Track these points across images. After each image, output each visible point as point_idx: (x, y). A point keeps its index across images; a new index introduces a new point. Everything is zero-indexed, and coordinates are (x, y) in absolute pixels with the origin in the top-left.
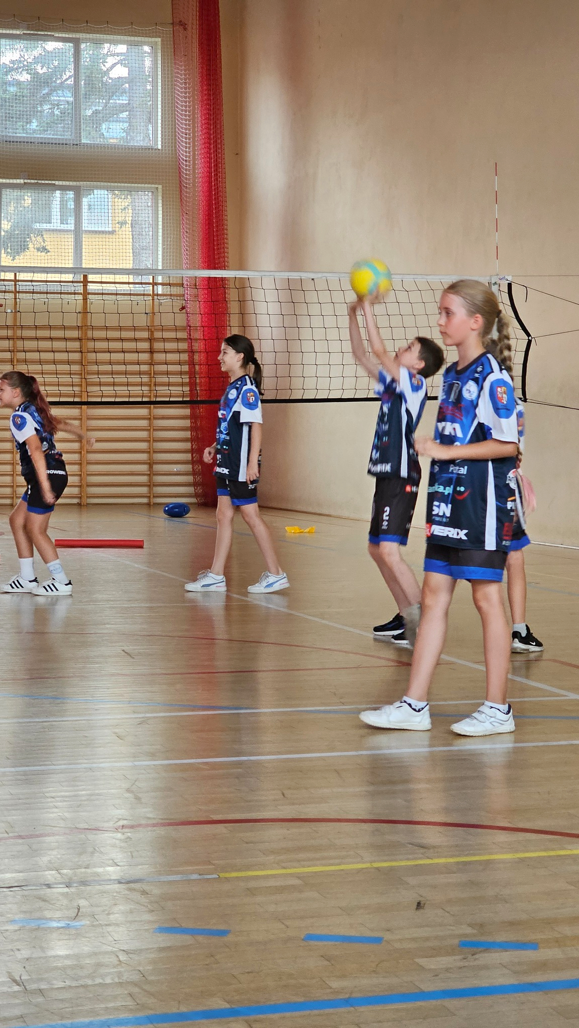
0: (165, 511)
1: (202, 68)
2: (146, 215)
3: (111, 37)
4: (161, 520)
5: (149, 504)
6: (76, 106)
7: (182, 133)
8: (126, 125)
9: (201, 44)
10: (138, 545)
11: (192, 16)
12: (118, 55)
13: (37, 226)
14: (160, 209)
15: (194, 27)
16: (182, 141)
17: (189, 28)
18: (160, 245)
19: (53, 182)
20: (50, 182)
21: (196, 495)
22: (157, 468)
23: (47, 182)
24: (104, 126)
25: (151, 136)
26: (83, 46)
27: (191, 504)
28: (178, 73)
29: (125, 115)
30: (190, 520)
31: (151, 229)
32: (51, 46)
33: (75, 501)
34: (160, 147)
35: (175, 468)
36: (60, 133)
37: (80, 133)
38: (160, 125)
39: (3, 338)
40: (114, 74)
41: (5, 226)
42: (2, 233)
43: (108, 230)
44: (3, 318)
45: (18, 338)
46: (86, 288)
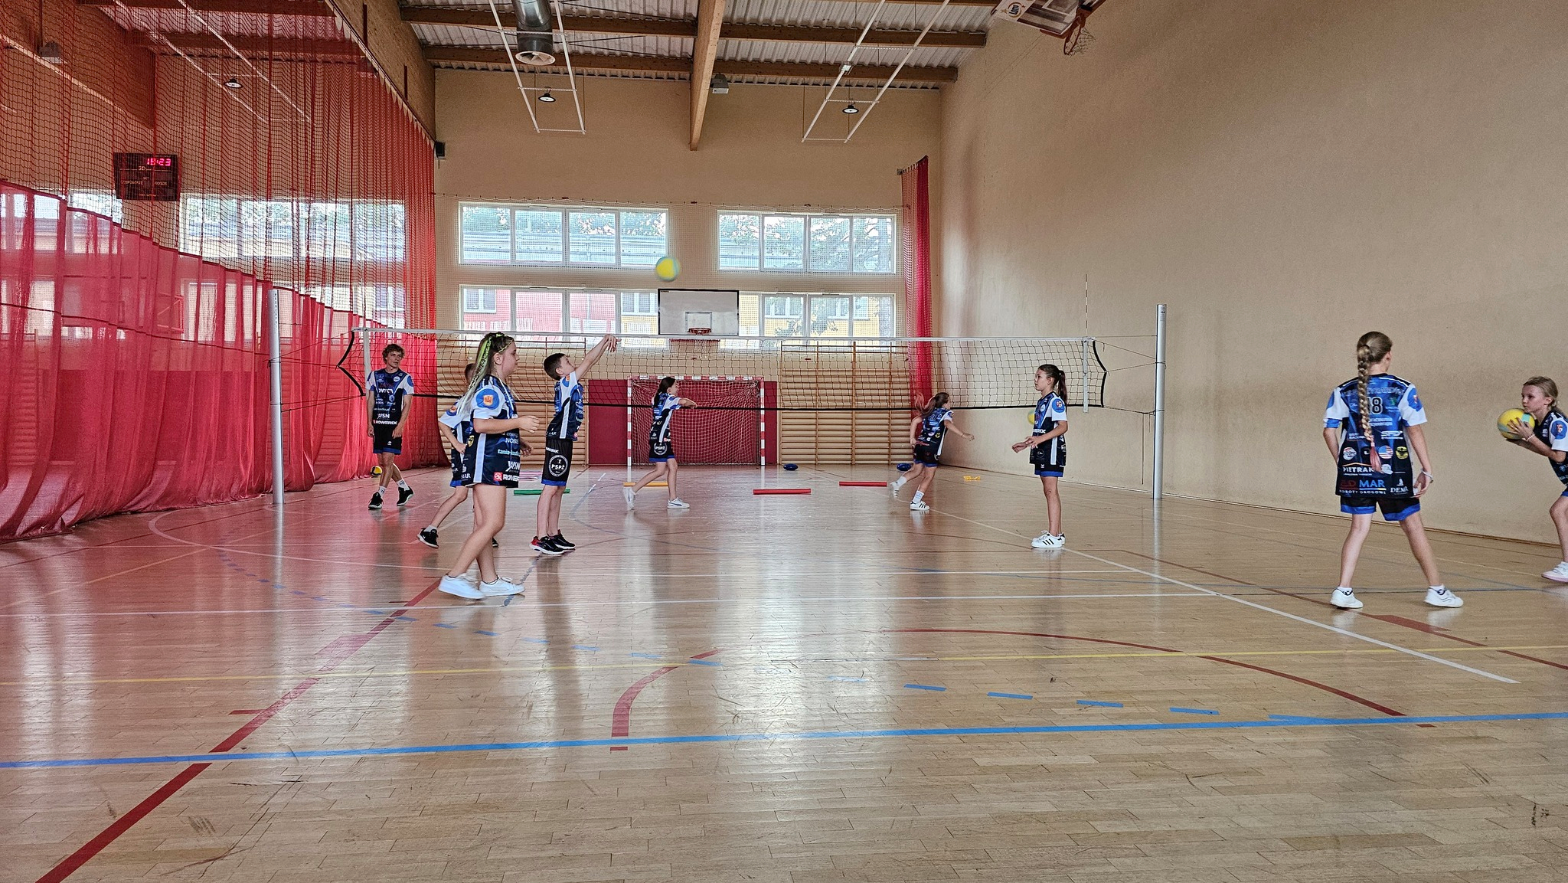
1: (919, 228)
2: (887, 310)
3: (870, 214)
5: (889, 464)
6: (851, 252)
7: (907, 265)
8: (877, 262)
9: (918, 216)
11: (913, 201)
12: (873, 224)
13: (830, 317)
14: (895, 306)
15: (915, 207)
16: (907, 269)
17: (912, 208)
18: (895, 325)
19: (838, 293)
20: (836, 293)
22: (893, 444)
23: (834, 293)
24: (865, 263)
25: (890, 267)
26: (854, 220)
28: (905, 233)
29: (877, 256)
31: (890, 316)
32: (839, 221)
33: (849, 462)
34: (895, 273)
36: (843, 267)
37: (853, 267)
38: (895, 261)
39: (812, 376)
40: (871, 234)
41: (814, 318)
42: (812, 322)
43: (867, 318)
44: (813, 366)
45: (820, 376)
46: (855, 349)
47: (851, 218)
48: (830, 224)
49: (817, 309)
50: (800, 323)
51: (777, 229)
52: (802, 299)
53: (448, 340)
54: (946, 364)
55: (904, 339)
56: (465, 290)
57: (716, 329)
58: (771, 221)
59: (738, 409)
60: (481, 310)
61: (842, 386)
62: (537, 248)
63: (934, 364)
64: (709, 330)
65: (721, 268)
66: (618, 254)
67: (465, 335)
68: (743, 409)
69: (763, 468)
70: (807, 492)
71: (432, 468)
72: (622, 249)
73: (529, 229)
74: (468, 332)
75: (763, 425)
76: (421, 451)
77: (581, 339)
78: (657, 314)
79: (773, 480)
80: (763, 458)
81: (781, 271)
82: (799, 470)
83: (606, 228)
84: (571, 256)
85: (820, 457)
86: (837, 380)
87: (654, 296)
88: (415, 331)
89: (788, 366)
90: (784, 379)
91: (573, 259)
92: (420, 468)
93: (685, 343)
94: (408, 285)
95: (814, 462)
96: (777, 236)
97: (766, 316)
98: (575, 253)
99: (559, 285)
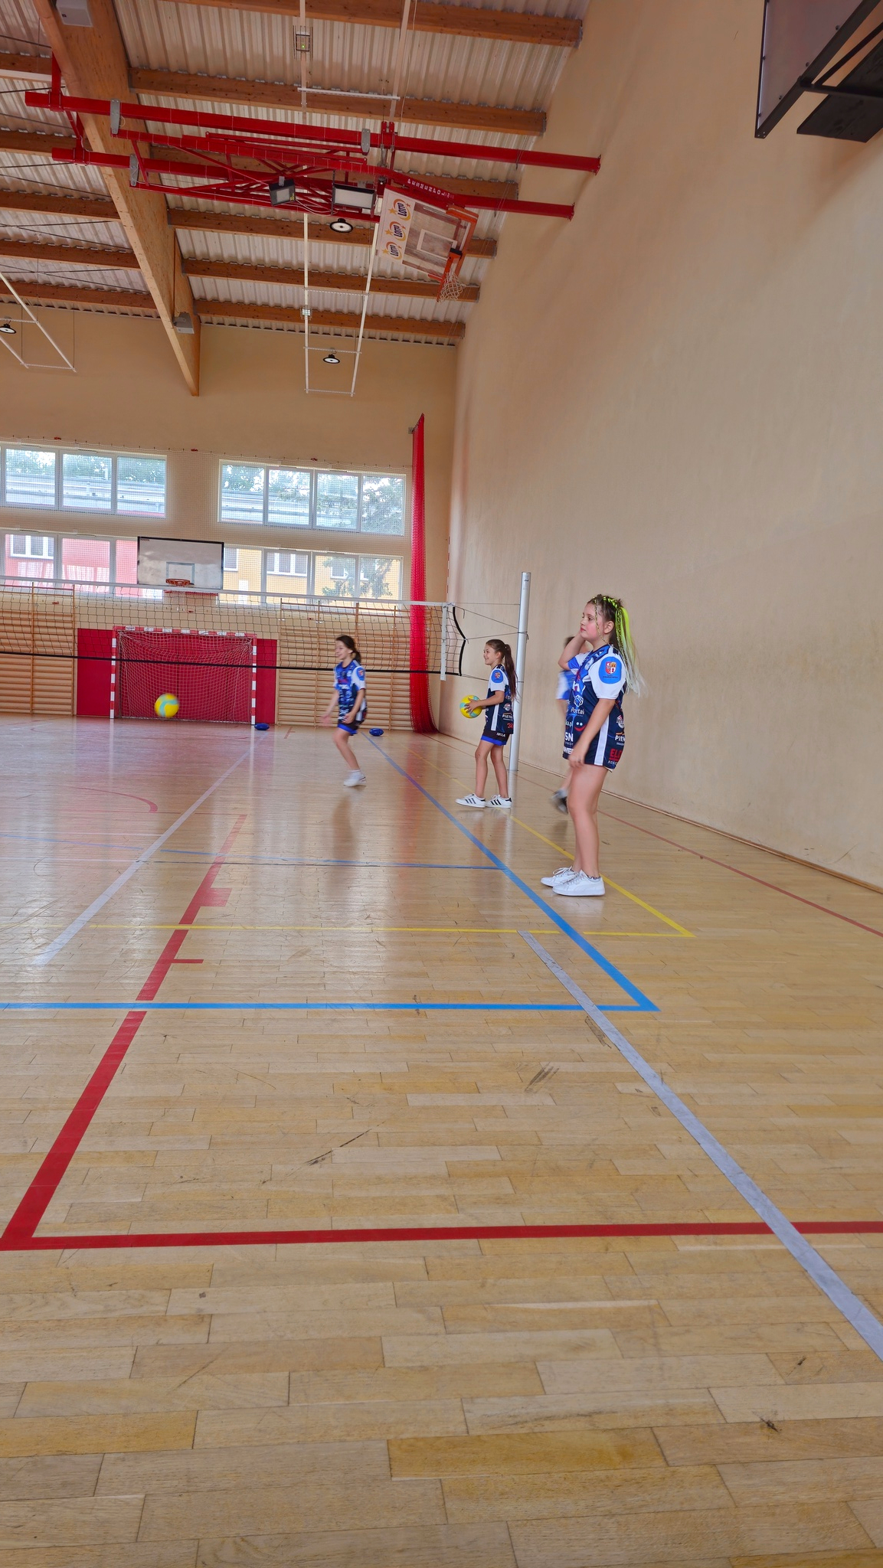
3: (379, 473)
14: (403, 569)
20: (343, 553)
21: (413, 726)
22: (394, 711)
23: (340, 552)
26: (363, 478)
27: (410, 731)
30: (410, 740)
32: (346, 477)
34: (403, 535)
35: (403, 712)
36: (350, 526)
37: (360, 527)
39: (313, 636)
44: (313, 626)
45: (322, 637)
46: (357, 611)
47: (360, 477)
48: (336, 481)
50: (302, 580)
52: (307, 557)
55: (405, 604)
58: (276, 474)
59: (233, 666)
65: (222, 520)
66: (114, 501)
68: (238, 666)
69: (253, 727)
72: (118, 495)
73: (20, 470)
75: (254, 683)
77: (70, 586)
81: (285, 526)
84: (64, 500)
89: (288, 625)
90: (285, 638)
91: (67, 503)
95: (311, 724)
97: (268, 572)
98: (70, 497)
99: (53, 530)
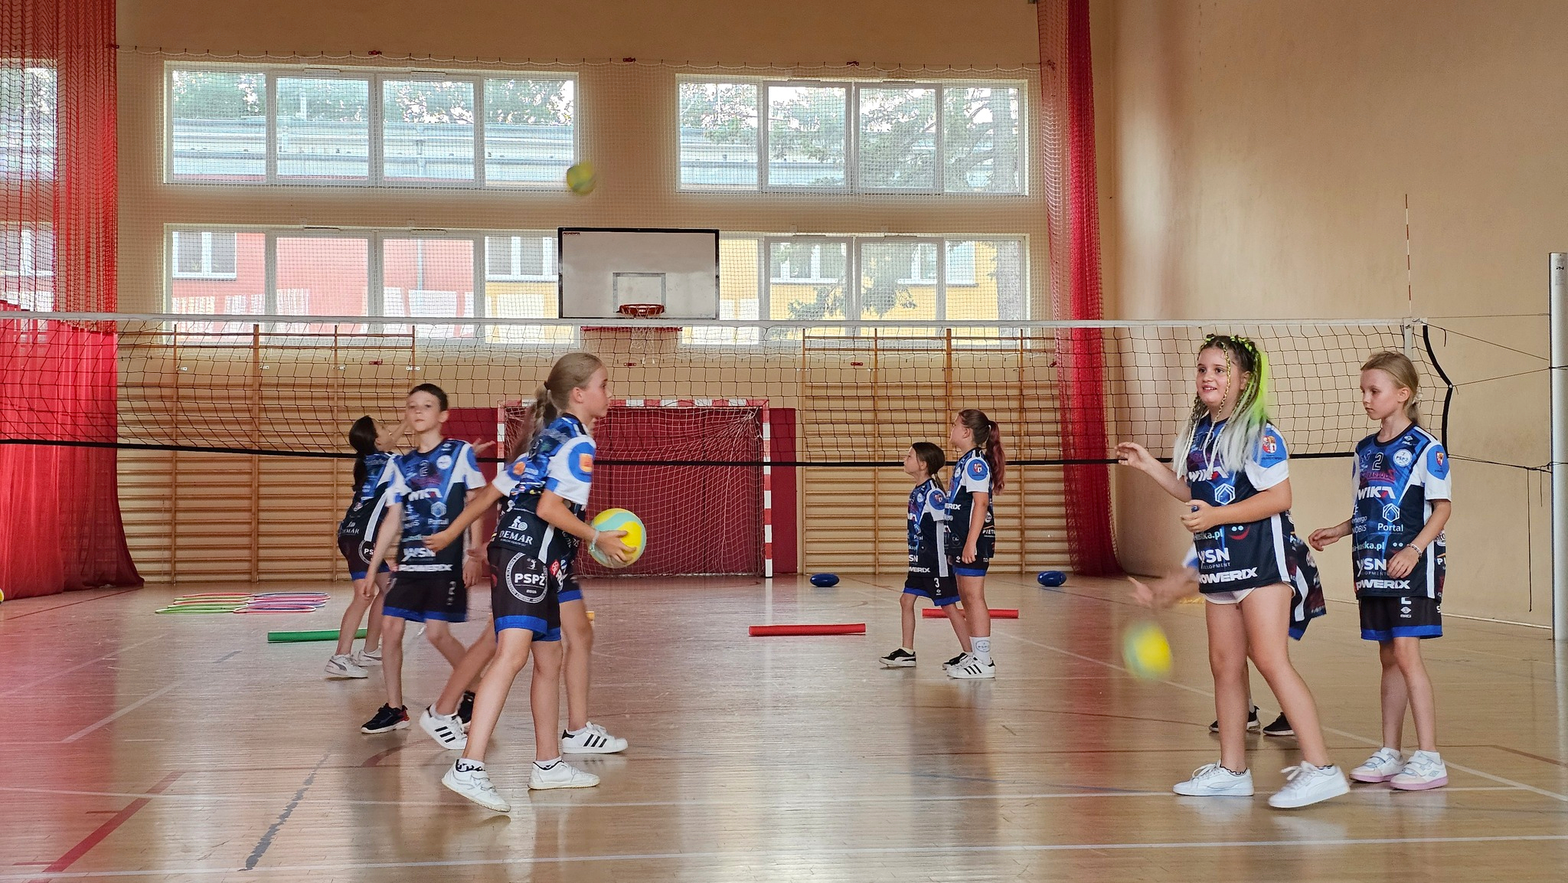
0: (1039, 580)
1: (1073, 108)
2: (1013, 267)
3: (975, 81)
4: (1035, 589)
5: (1020, 573)
6: (939, 154)
7: (1051, 177)
8: (990, 173)
9: (1071, 83)
10: (1012, 615)
11: (1060, 53)
12: (981, 99)
13: (900, 281)
14: (1028, 258)
15: (1064, 66)
16: (1051, 186)
17: (1058, 68)
18: (1028, 297)
19: (915, 234)
20: (911, 234)
21: (1072, 564)
22: (1029, 534)
23: (908, 234)
24: (968, 174)
25: (1017, 182)
26: (946, 91)
27: (1067, 572)
28: (1047, 115)
29: (989, 162)
30: (1067, 590)
31: (1018, 280)
32: (918, 93)
34: (1027, 193)
35: (1049, 534)
36: (923, 183)
37: (943, 183)
38: (1027, 170)
39: (865, 398)
40: (978, 120)
41: (867, 282)
42: (863, 291)
43: (972, 282)
44: (865, 376)
45: (881, 398)
46: (949, 344)
47: (939, 89)
48: (898, 100)
49: (873, 263)
50: (839, 292)
51: (793, 111)
52: (844, 246)
53: (140, 333)
54: (1131, 373)
55: (1047, 324)
56: (175, 235)
57: (674, 306)
58: (782, 95)
59: (718, 464)
60: (206, 272)
61: (926, 416)
62: (319, 151)
63: (1109, 374)
64: (660, 309)
65: (683, 187)
66: (479, 162)
67: (174, 323)
68: (727, 464)
69: (769, 582)
70: (858, 630)
71: (105, 589)
72: (487, 150)
73: (303, 114)
74: (180, 318)
75: (768, 495)
76: (84, 554)
77: (405, 329)
78: (557, 278)
79: (789, 606)
80: (769, 563)
81: (801, 192)
82: (842, 587)
83: (457, 111)
84: (386, 166)
85: (884, 558)
86: (914, 404)
87: (549, 244)
88: (73, 317)
89: (818, 378)
90: (809, 403)
91: (390, 171)
92: (81, 590)
93: (612, 335)
94: (63, 226)
95: (870, 570)
96: (795, 124)
97: (773, 280)
98: (394, 161)
99: (366, 224)
